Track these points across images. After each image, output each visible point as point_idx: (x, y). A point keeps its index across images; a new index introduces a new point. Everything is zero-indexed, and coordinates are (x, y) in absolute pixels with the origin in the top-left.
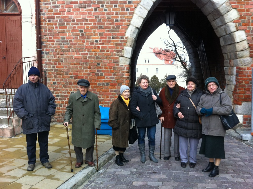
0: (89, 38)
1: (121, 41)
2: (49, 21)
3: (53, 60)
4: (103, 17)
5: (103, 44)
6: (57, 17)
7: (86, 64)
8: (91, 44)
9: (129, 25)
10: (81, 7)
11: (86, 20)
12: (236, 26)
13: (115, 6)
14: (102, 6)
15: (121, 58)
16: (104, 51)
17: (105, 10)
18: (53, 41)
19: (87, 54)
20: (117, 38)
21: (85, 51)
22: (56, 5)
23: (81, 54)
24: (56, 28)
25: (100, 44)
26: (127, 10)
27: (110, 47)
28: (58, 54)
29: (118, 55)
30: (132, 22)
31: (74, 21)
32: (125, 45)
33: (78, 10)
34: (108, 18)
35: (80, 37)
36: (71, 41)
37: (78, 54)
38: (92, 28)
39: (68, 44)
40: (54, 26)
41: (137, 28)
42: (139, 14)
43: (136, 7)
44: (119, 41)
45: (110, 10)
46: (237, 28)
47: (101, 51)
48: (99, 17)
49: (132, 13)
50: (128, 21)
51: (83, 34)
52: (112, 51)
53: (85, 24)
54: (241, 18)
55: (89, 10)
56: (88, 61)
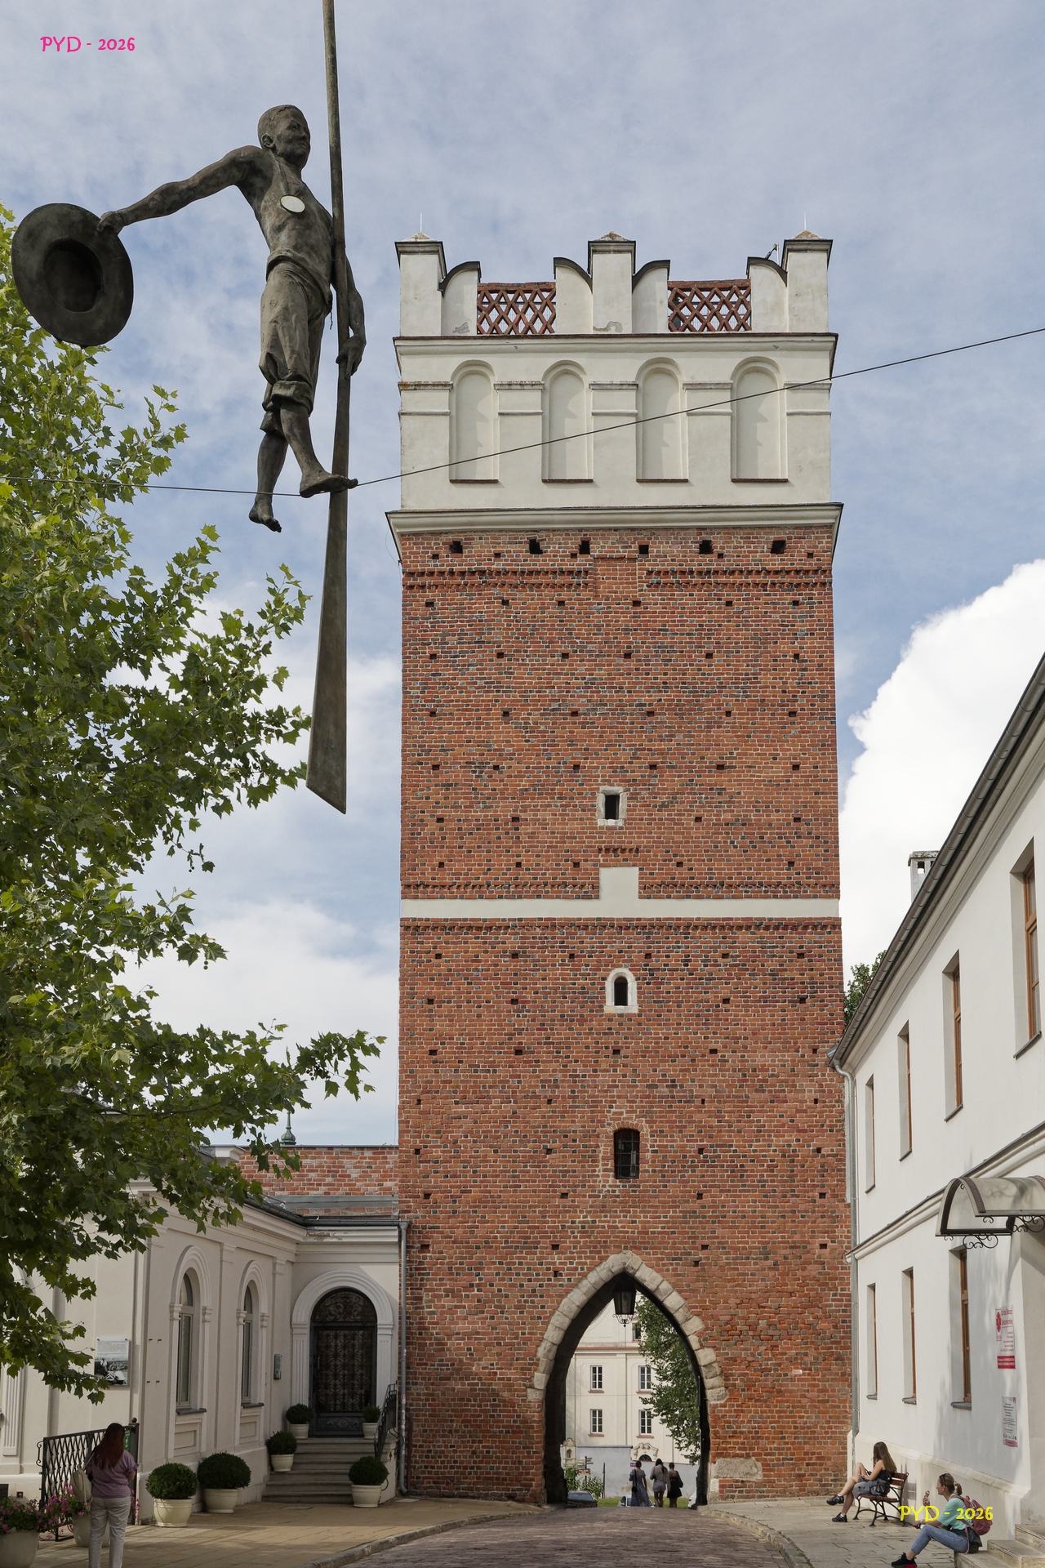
0: (480, 1360)
1: (530, 1364)
2: (420, 1334)
3: (424, 1394)
4: (503, 1329)
5: (502, 1369)
6: (433, 1328)
7: (475, 1400)
8: (483, 1368)
9: (541, 1340)
10: (470, 1314)
11: (478, 1333)
12: (700, 1341)
13: (521, 1312)
14: (502, 1312)
15: (529, 1390)
16: (503, 1379)
17: (506, 1318)
18: (426, 1364)
19: (477, 1384)
20: (523, 1359)
21: (474, 1379)
22: (433, 1309)
23: (469, 1385)
24: (431, 1344)
25: (498, 1369)
26: (539, 1318)
27: (512, 1374)
28: (433, 1384)
29: (524, 1385)
30: (545, 1337)
31: (458, 1334)
32: (535, 1370)
33: (466, 1318)
34: (510, 1330)
35: (467, 1359)
36: (453, 1365)
37: (463, 1384)
38: (486, 1345)
39: (448, 1369)
40: (428, 1342)
41: (554, 1344)
42: (557, 1324)
43: (552, 1313)
44: (525, 1364)
45: (513, 1318)
46: (701, 1345)
47: (499, 1379)
48: (496, 1329)
49: (547, 1324)
50: (541, 1334)
51: (471, 1354)
52: (516, 1379)
53: (476, 1339)
54: (707, 1329)
55: (482, 1318)
56: (478, 1395)
